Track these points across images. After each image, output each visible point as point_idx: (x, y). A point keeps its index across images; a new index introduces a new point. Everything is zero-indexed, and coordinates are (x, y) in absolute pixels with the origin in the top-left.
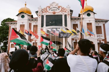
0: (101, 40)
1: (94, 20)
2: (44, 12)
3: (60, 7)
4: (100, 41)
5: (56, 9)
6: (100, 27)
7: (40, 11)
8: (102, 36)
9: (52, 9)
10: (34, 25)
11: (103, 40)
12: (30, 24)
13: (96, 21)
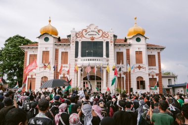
0: (154, 74)
1: (145, 47)
2: (79, 37)
4: (153, 76)
5: (95, 33)
6: (154, 56)
7: (73, 35)
8: (155, 69)
9: (89, 33)
10: (62, 52)
11: (157, 75)
12: (57, 51)
13: (148, 48)
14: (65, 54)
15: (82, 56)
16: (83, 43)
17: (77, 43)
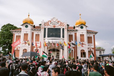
0: (91, 48)
1: (86, 32)
2: (46, 25)
3: (59, 22)
5: (56, 23)
6: (91, 37)
7: (43, 24)
8: (92, 45)
9: (53, 23)
10: (36, 34)
12: (33, 33)
13: (87, 33)
14: (38, 36)
15: (48, 37)
16: (48, 29)
17: (45, 29)
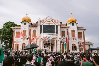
1: (76, 28)
2: (42, 22)
3: (54, 20)
4: (81, 43)
5: (51, 21)
6: (81, 33)
7: (39, 22)
8: (82, 40)
9: (48, 21)
10: (33, 31)
11: (83, 43)
12: (30, 30)
13: (78, 29)
14: (35, 32)
15: (44, 32)
16: (44, 26)
17: (41, 26)
